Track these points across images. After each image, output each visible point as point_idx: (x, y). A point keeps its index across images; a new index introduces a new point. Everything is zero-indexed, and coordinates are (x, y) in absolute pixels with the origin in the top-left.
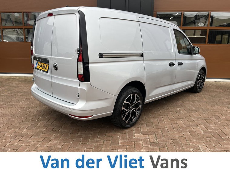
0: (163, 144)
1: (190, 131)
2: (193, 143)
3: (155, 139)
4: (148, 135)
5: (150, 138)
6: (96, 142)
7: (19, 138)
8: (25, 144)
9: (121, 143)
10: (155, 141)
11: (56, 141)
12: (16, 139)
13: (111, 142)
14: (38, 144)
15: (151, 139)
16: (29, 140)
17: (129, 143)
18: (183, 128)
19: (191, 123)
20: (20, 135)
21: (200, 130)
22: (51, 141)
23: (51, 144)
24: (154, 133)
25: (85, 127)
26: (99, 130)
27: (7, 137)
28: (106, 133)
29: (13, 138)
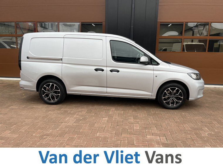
0: (174, 145)
1: (196, 134)
2: (200, 144)
3: (166, 140)
4: (159, 137)
5: (161, 139)
6: (114, 142)
7: (46, 138)
8: (53, 142)
9: (136, 143)
10: (166, 142)
11: (80, 141)
13: (128, 142)
14: (64, 143)
15: (162, 141)
16: (56, 139)
17: (144, 143)
18: (189, 130)
19: (196, 127)
20: (47, 135)
21: (205, 133)
22: (75, 140)
23: (75, 143)
24: (164, 135)
25: (102, 128)
26: (115, 131)
27: (35, 136)
28: (122, 134)
29: (42, 137)
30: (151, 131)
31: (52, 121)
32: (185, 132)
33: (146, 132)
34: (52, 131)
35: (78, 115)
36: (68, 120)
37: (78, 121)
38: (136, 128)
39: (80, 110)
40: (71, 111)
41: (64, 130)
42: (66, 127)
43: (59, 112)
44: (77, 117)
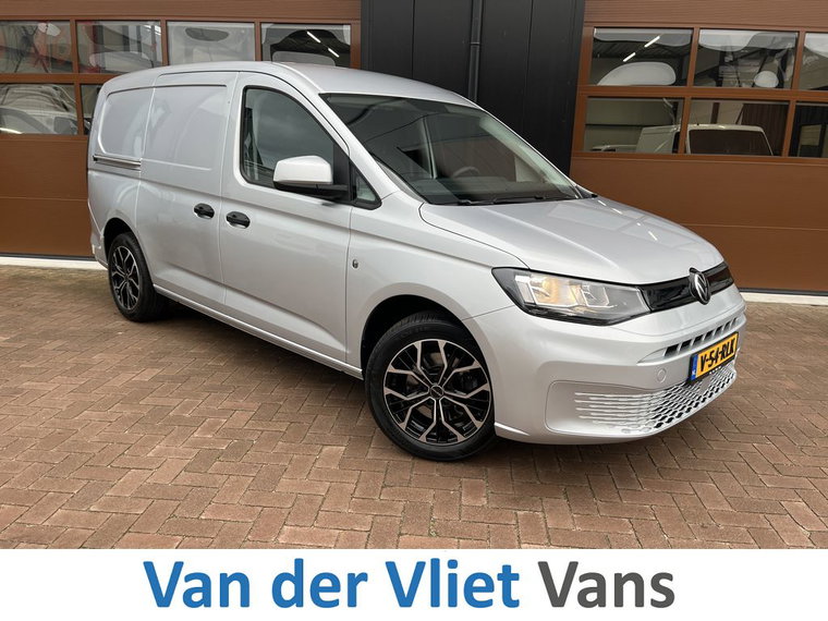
25: (311, 502)
26: (369, 518)
28: (400, 534)
30: (540, 515)
31: (84, 458)
32: (702, 526)
33: (517, 527)
34: (67, 517)
35: (209, 429)
36: (158, 456)
37: (205, 459)
38: (472, 503)
39: (227, 404)
40: (186, 408)
42: (142, 493)
43: (127, 413)
44: (205, 441)
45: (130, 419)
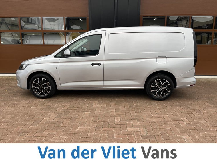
0: (153, 136)
1: (176, 124)
2: (178, 135)
3: (145, 132)
4: (139, 129)
5: (141, 131)
6: (94, 136)
7: (25, 135)
8: (31, 139)
9: (116, 136)
10: (146, 134)
11: (59, 136)
12: (23, 135)
13: (108, 136)
14: (43, 139)
15: (141, 132)
16: (34, 136)
17: (123, 136)
18: (169, 121)
19: (176, 117)
20: (26, 132)
21: (184, 124)
22: (54, 136)
23: (55, 139)
24: (145, 127)
25: (83, 122)
26: (96, 125)
27: (14, 133)
28: (103, 127)
29: (20, 134)
30: (131, 123)
31: (33, 116)
32: (164, 123)
33: (126, 125)
34: (32, 128)
35: (59, 110)
36: (49, 115)
37: (60, 115)
38: (117, 121)
39: (63, 104)
40: (54, 106)
41: (44, 125)
42: (47, 122)
43: (41, 107)
44: (59, 112)
45: (42, 108)
